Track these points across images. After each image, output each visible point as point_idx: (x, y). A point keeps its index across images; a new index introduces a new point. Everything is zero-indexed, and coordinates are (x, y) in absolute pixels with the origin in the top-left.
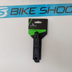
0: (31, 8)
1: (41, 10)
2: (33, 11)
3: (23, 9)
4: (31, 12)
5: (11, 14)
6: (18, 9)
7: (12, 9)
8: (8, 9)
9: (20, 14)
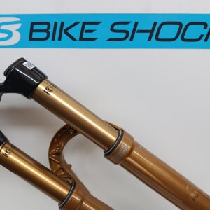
0: (84, 24)
1: (112, 29)
2: (91, 31)
3: (62, 24)
4: (86, 35)
5: (31, 39)
6: (48, 24)
7: (33, 24)
8: (20, 25)
9: (53, 39)
